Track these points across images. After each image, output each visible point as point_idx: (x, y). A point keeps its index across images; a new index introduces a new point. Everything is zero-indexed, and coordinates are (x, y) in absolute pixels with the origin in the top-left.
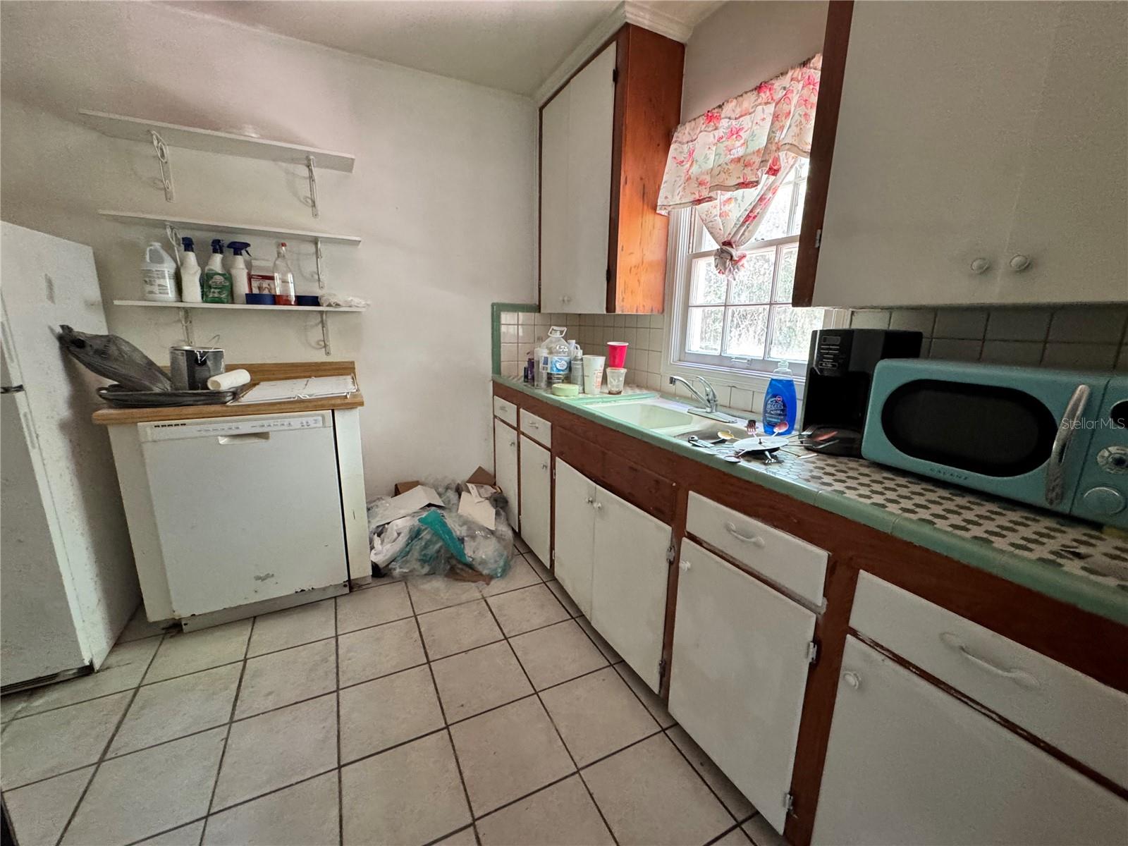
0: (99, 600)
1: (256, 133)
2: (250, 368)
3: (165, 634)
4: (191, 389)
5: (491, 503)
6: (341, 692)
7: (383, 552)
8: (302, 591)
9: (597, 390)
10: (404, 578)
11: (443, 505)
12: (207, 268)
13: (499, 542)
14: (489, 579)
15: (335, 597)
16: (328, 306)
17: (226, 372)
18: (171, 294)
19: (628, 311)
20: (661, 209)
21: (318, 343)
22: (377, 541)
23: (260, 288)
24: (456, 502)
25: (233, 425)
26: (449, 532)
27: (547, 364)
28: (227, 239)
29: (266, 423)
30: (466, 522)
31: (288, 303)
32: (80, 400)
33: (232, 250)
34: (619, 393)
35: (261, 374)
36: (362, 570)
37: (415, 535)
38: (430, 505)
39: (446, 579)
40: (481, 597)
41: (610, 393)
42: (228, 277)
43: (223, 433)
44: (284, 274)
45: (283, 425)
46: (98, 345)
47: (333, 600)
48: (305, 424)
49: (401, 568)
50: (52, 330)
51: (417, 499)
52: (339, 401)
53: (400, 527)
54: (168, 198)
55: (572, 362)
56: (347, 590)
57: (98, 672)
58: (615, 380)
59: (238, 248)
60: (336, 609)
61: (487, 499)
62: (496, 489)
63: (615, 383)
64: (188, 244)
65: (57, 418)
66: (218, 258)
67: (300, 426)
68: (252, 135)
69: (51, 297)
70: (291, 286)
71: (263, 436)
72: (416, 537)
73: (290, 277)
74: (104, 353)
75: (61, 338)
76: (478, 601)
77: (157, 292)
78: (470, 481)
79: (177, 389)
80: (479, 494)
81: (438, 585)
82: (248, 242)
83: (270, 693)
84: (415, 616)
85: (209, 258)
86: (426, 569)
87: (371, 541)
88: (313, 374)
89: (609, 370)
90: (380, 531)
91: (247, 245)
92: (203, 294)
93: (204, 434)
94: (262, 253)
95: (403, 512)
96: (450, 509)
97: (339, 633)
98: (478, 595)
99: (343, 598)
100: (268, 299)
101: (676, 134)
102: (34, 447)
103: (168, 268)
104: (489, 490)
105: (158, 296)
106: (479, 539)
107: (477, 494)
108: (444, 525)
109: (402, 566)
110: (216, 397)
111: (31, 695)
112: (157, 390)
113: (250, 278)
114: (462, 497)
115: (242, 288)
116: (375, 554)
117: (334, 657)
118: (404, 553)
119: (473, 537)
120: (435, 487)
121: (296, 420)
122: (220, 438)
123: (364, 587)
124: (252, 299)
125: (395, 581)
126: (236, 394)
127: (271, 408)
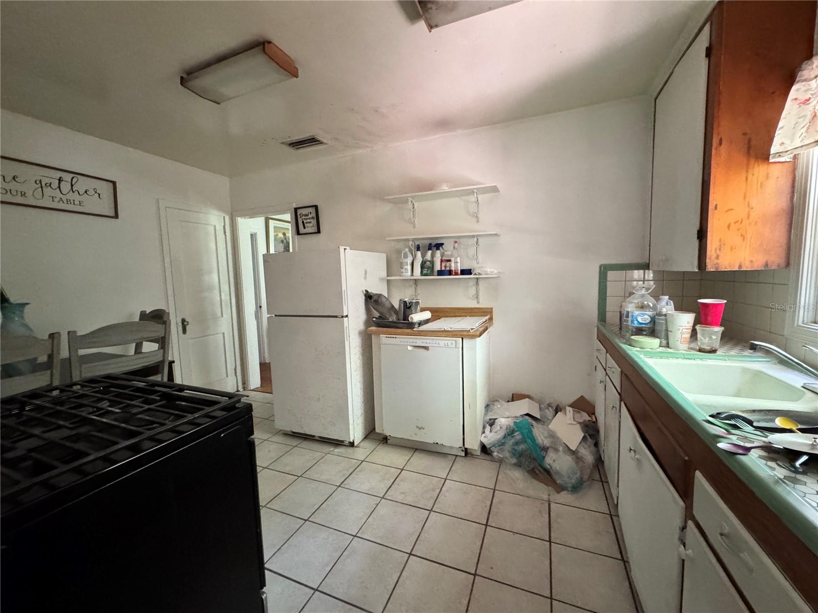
0: (362, 414)
1: (447, 187)
2: (432, 310)
3: (383, 441)
4: (403, 320)
5: (582, 429)
6: (432, 512)
7: (490, 437)
8: (437, 443)
9: (685, 346)
10: (501, 461)
11: (539, 418)
12: (425, 258)
13: (577, 463)
14: (560, 488)
15: (457, 456)
16: (474, 275)
17: (421, 312)
18: (409, 273)
19: (725, 268)
20: (774, 157)
21: (473, 296)
22: (488, 428)
23: (445, 267)
24: (551, 418)
25: (415, 341)
26: (533, 439)
27: (628, 317)
28: (434, 243)
29: (428, 341)
30: (552, 435)
31: (456, 274)
32: (368, 323)
33: (435, 248)
34: (713, 351)
35: (438, 313)
36: (473, 445)
37: (510, 433)
38: (528, 415)
39: (526, 474)
40: (547, 500)
41: (700, 350)
42: (432, 262)
43: (410, 344)
44: (456, 258)
45: (436, 343)
46: (375, 298)
47: (454, 457)
48: (446, 344)
49: (498, 453)
50: (363, 292)
51: (522, 407)
52: (465, 333)
53: (503, 424)
54: (414, 227)
55: (656, 317)
56: (463, 454)
57: (356, 447)
58: (705, 339)
59: (439, 246)
60: (453, 463)
61: (580, 423)
62: (591, 418)
63: (706, 340)
64: (418, 248)
65: (358, 329)
66: (430, 252)
67: (443, 345)
68: (445, 188)
69: (365, 278)
70: (459, 264)
71: (426, 348)
72: (511, 434)
73: (459, 260)
74: (377, 302)
75: (365, 295)
76: (543, 502)
77: (404, 272)
78: (571, 406)
79: (399, 320)
80: (574, 418)
81: (517, 475)
82: (443, 242)
83: (404, 493)
84: (494, 490)
85: (426, 252)
86: (514, 461)
87: (484, 428)
88: (469, 314)
89: (698, 327)
90: (492, 423)
91: (443, 244)
92: (422, 272)
93: (402, 343)
94: (448, 247)
95: (507, 414)
96: (544, 422)
97: (448, 478)
98: (545, 497)
99: (460, 458)
100: (448, 273)
101: (800, 73)
102: (347, 340)
103: (409, 260)
104: (585, 417)
105: (404, 274)
106: (561, 453)
107: (572, 418)
108: (531, 432)
109: (500, 452)
110: (411, 325)
111: (337, 446)
112: (391, 320)
113: (442, 261)
114: (557, 415)
115: (437, 267)
116: (485, 437)
117: (438, 491)
118: (501, 444)
119: (556, 450)
120: (540, 402)
121: (443, 341)
122: (408, 346)
123: (474, 456)
124: (440, 273)
125: (493, 460)
126: (420, 324)
127: (433, 333)
